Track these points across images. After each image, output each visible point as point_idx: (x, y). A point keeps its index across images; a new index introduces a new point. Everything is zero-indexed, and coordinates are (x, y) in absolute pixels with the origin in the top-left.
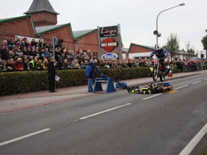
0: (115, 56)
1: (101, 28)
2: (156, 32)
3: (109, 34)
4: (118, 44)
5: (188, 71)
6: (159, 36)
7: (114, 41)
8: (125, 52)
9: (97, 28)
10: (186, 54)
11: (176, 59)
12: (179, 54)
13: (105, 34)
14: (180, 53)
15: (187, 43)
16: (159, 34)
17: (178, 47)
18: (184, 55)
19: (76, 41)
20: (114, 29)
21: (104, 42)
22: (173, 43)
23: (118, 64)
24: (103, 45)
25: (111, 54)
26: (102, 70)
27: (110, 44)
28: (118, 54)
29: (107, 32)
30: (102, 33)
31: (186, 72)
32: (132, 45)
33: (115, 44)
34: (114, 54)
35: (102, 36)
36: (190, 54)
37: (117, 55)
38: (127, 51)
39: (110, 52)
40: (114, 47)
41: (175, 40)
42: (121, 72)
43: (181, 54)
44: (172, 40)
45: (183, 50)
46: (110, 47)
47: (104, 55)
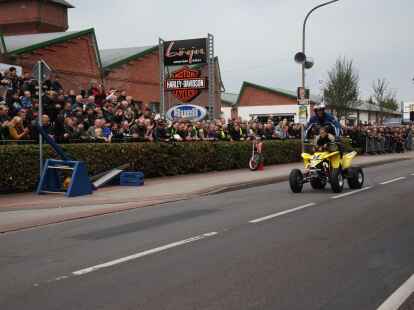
0: (199, 113)
1: (166, 44)
2: (300, 57)
3: (187, 57)
4: (206, 82)
5: (379, 153)
6: (308, 65)
7: (198, 76)
8: (227, 104)
9: (157, 43)
10: (374, 110)
11: (351, 122)
12: (358, 112)
13: (178, 58)
14: (359, 108)
15: (377, 85)
16: (308, 60)
17: (353, 95)
18: (370, 113)
19: (107, 73)
20: (198, 48)
21: (174, 77)
22: (343, 86)
23: (205, 133)
24: (172, 85)
25: (191, 108)
26: (163, 147)
27: (187, 84)
28: (207, 108)
29: (181, 53)
30: (168, 55)
31: (371, 153)
32: (246, 85)
33: (201, 83)
34: (198, 107)
35: (168, 62)
36: (385, 109)
37: (204, 111)
38: (234, 100)
39: (189, 101)
40: (199, 91)
41: (348, 77)
42: (212, 150)
43: (364, 111)
44: (339, 76)
45: (371, 102)
46: (188, 89)
47: (174, 108)
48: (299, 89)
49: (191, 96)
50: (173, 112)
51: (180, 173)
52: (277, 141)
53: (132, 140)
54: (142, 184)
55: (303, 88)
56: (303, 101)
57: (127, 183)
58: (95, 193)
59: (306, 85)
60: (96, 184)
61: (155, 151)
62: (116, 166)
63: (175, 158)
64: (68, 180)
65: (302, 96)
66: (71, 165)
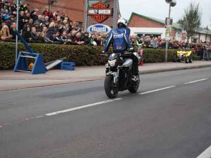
0: (107, 30)
6: (173, 5)
7: (108, 8)
10: (209, 33)
12: (200, 34)
14: (200, 32)
16: (173, 2)
17: (199, 24)
18: (206, 35)
21: (93, 7)
22: (192, 19)
24: (92, 12)
25: (102, 27)
26: (86, 48)
27: (101, 12)
28: (112, 27)
31: (206, 60)
32: (134, 15)
33: (109, 12)
34: (106, 26)
37: (110, 29)
41: (196, 13)
43: (203, 34)
44: (191, 12)
45: (207, 29)
46: (101, 15)
47: (92, 26)
48: (166, 19)
49: (102, 19)
50: (91, 28)
51: (94, 65)
52: (151, 49)
53: (68, 43)
54: (73, 69)
55: (169, 18)
56: (169, 26)
57: (65, 68)
58: (47, 73)
59: (171, 17)
60: (48, 68)
61: (81, 51)
62: (58, 58)
63: (92, 56)
64: (32, 64)
65: (168, 23)
66: (34, 56)
